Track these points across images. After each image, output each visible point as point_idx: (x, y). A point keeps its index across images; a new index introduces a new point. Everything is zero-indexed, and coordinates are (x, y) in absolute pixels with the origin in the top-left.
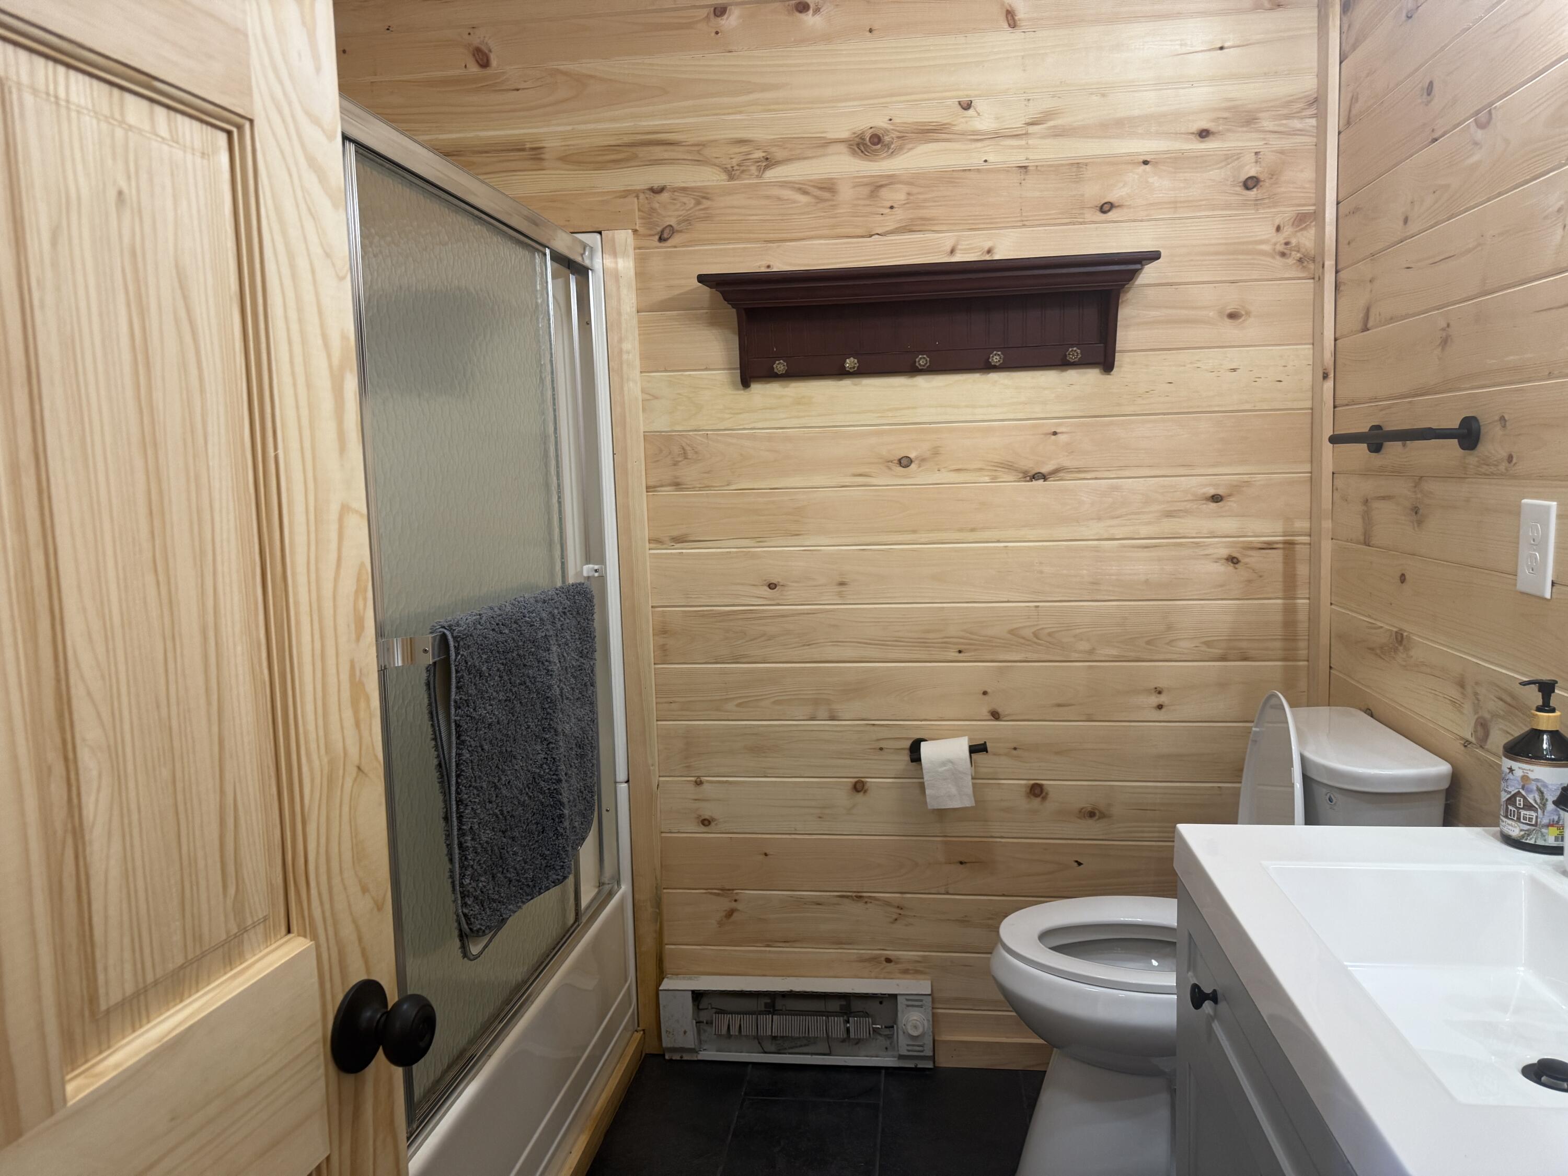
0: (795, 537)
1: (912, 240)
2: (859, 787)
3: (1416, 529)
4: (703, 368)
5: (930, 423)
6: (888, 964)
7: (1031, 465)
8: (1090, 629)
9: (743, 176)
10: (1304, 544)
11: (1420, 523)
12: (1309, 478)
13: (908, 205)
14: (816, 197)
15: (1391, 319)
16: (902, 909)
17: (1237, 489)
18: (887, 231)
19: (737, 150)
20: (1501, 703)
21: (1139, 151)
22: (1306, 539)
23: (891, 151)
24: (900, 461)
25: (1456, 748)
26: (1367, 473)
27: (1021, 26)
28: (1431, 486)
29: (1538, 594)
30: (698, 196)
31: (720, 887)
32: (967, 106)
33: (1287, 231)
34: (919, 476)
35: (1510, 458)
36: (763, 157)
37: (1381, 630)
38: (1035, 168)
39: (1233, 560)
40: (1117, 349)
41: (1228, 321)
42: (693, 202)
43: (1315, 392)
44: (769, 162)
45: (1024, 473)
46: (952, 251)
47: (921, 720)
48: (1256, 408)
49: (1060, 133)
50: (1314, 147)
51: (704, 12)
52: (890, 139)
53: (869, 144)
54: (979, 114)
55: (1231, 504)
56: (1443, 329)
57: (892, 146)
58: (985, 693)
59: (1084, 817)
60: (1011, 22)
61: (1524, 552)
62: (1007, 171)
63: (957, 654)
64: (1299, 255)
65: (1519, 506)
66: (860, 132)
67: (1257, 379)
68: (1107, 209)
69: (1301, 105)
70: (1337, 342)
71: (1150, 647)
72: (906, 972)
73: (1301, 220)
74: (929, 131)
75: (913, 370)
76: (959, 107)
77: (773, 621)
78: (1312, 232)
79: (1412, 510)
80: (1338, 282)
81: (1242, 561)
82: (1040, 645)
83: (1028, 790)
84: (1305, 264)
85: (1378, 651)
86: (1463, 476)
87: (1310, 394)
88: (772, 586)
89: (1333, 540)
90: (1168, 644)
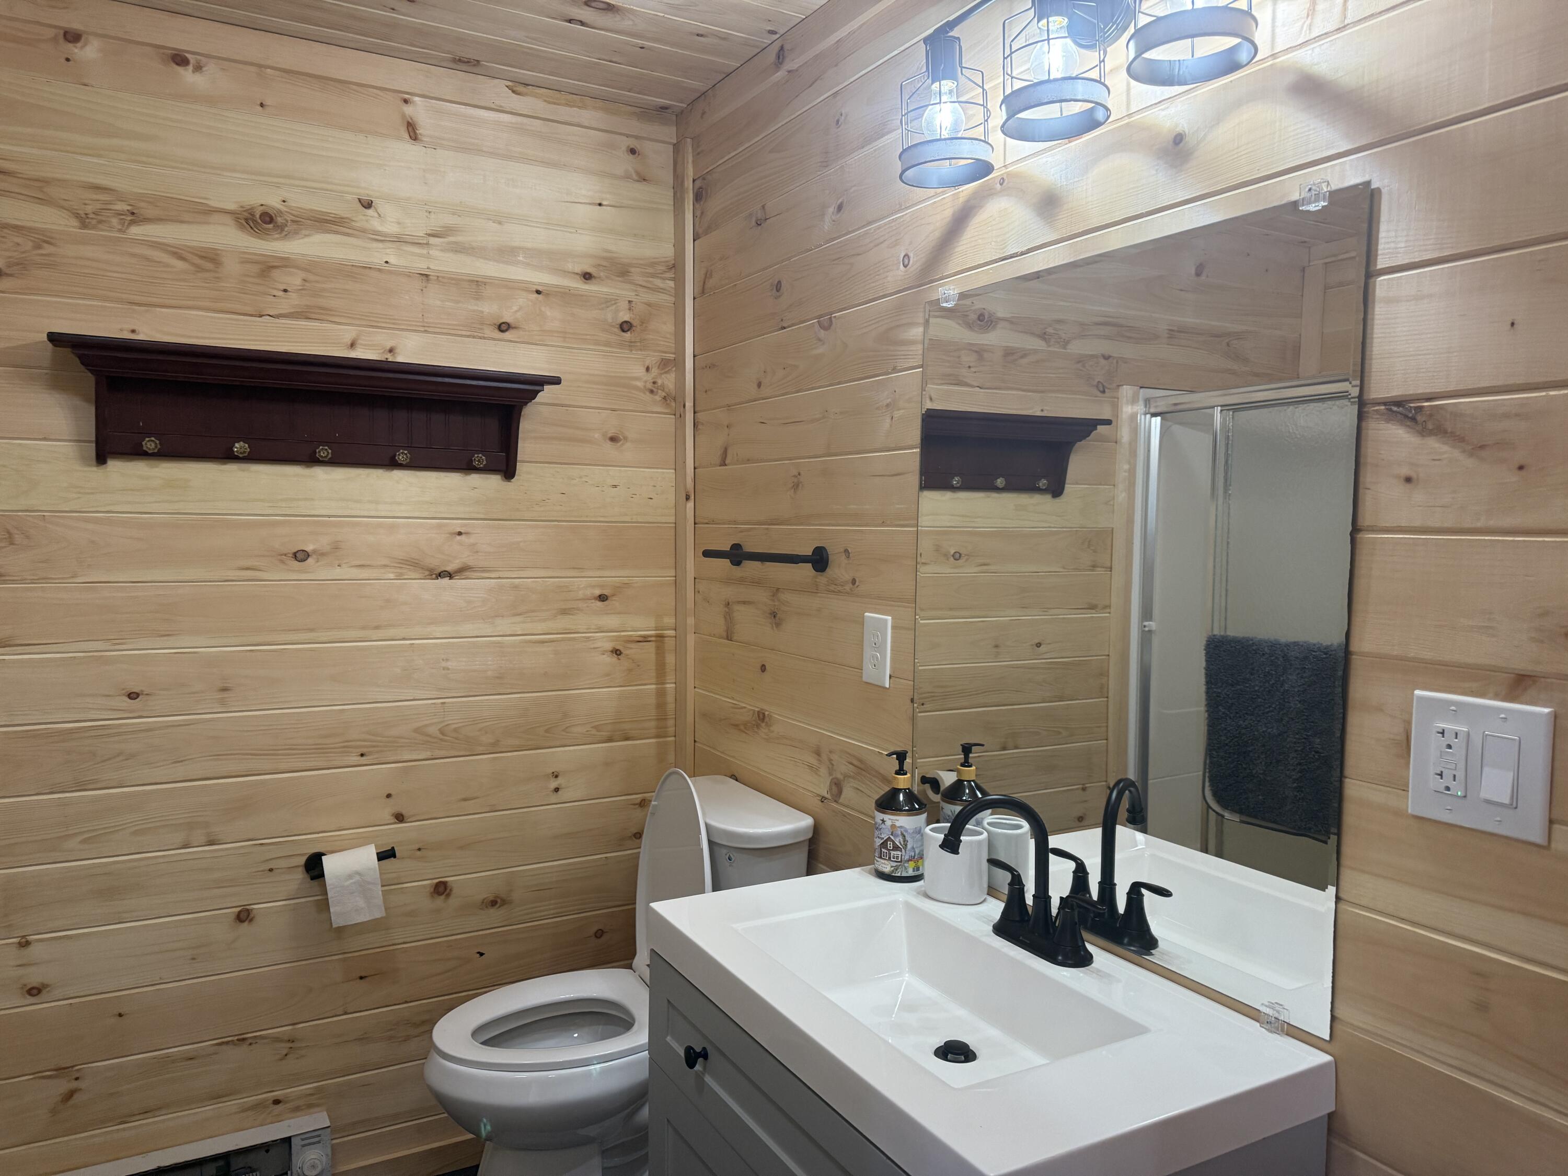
0: (165, 638)
1: (309, 327)
2: (244, 916)
3: (775, 628)
4: (40, 437)
5: (329, 516)
6: (277, 1106)
7: (437, 563)
8: (496, 722)
9: (100, 226)
10: (671, 637)
11: (778, 625)
12: (674, 582)
13: (303, 292)
14: (194, 264)
15: (748, 460)
16: (293, 1041)
17: (619, 589)
18: (281, 314)
19: (95, 197)
20: (851, 766)
21: (532, 280)
22: (672, 633)
23: (285, 233)
24: (295, 555)
25: (815, 803)
26: (728, 581)
27: (422, 141)
28: (785, 596)
29: (879, 684)
30: (38, 239)
31: (53, 1067)
32: (368, 205)
33: (655, 371)
34: (317, 571)
35: (854, 582)
36: (128, 210)
37: (744, 710)
38: (436, 278)
39: (617, 652)
40: (518, 459)
41: (609, 443)
42: (30, 244)
43: (678, 511)
44: (135, 217)
45: (430, 571)
46: (352, 345)
47: (318, 833)
48: (633, 521)
49: (460, 249)
50: (673, 305)
51: (50, 33)
52: (284, 221)
53: (259, 221)
54: (380, 215)
55: (614, 603)
56: (795, 476)
57: (286, 229)
58: (389, 796)
59: (487, 907)
60: (412, 134)
61: (868, 652)
62: (409, 275)
63: (359, 758)
64: (664, 394)
65: (863, 617)
66: (249, 207)
67: (633, 496)
68: (505, 328)
69: (664, 268)
70: (696, 470)
71: (548, 735)
72: (297, 1109)
73: (665, 364)
74: (327, 221)
75: (312, 460)
76: (359, 205)
77: (136, 736)
78: (672, 376)
79: (771, 614)
80: (696, 421)
81: (624, 653)
82: (445, 741)
83: (432, 890)
84: (668, 402)
85: (742, 727)
86: (816, 591)
87: (673, 511)
88: (133, 696)
89: (696, 634)
90: (563, 730)
